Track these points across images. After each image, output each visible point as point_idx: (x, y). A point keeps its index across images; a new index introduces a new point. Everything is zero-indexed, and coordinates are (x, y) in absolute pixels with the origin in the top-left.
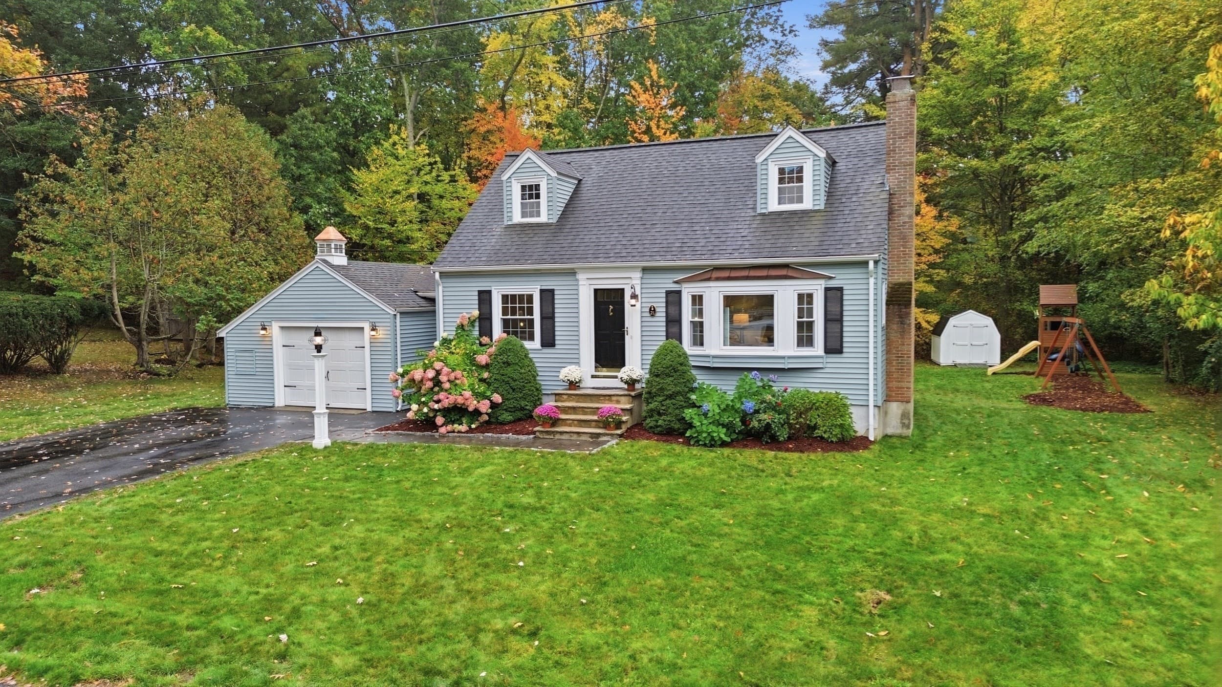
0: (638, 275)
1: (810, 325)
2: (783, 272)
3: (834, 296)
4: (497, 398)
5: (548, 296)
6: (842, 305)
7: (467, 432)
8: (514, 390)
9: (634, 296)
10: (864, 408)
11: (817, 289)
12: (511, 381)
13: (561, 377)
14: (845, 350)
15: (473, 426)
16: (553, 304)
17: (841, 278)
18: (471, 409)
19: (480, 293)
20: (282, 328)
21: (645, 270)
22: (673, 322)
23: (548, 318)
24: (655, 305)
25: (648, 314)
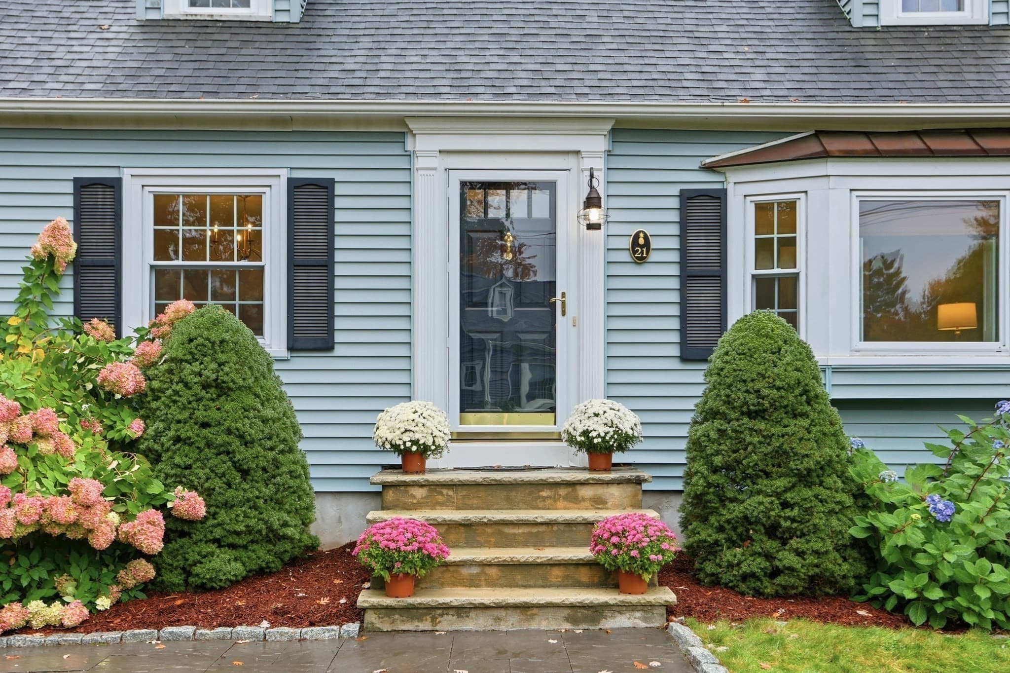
0: (600, 144)
4: (188, 502)
5: (314, 199)
7: (84, 626)
8: (245, 473)
12: (236, 443)
13: (384, 432)
15: (103, 603)
16: (330, 223)
18: (101, 541)
19: (83, 186)
22: (702, 276)
23: (313, 263)
24: (649, 230)
25: (626, 257)
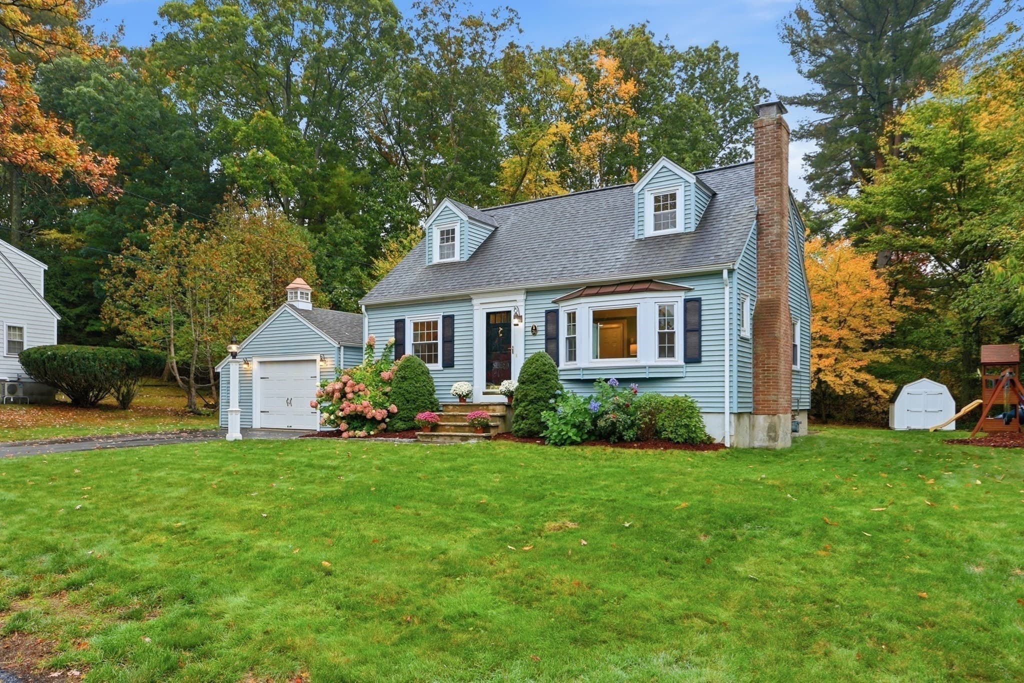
0: (521, 297)
1: (672, 335)
2: (646, 286)
3: (693, 307)
4: (393, 408)
5: (449, 321)
6: (700, 316)
9: (519, 317)
10: (721, 415)
11: (676, 301)
12: (406, 394)
13: (451, 392)
14: (703, 359)
15: (372, 433)
16: (453, 328)
17: (699, 289)
18: (369, 417)
19: (397, 322)
20: (261, 362)
21: (529, 292)
22: (552, 338)
23: (449, 340)
24: (536, 324)
25: (530, 333)
